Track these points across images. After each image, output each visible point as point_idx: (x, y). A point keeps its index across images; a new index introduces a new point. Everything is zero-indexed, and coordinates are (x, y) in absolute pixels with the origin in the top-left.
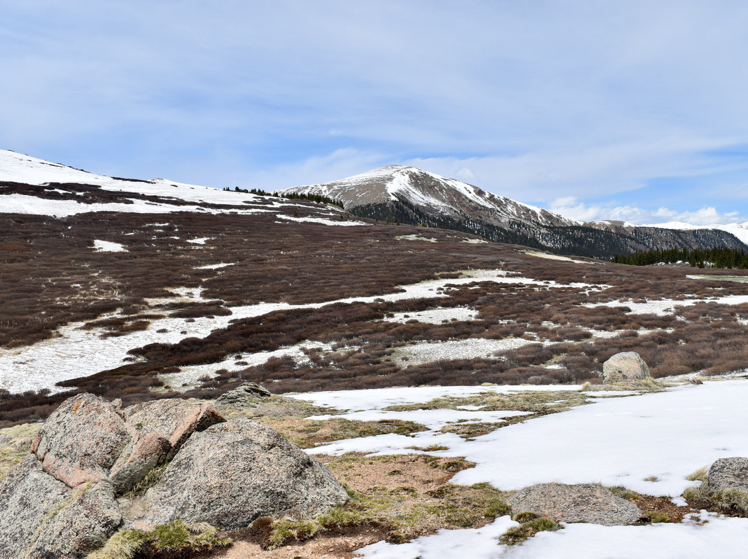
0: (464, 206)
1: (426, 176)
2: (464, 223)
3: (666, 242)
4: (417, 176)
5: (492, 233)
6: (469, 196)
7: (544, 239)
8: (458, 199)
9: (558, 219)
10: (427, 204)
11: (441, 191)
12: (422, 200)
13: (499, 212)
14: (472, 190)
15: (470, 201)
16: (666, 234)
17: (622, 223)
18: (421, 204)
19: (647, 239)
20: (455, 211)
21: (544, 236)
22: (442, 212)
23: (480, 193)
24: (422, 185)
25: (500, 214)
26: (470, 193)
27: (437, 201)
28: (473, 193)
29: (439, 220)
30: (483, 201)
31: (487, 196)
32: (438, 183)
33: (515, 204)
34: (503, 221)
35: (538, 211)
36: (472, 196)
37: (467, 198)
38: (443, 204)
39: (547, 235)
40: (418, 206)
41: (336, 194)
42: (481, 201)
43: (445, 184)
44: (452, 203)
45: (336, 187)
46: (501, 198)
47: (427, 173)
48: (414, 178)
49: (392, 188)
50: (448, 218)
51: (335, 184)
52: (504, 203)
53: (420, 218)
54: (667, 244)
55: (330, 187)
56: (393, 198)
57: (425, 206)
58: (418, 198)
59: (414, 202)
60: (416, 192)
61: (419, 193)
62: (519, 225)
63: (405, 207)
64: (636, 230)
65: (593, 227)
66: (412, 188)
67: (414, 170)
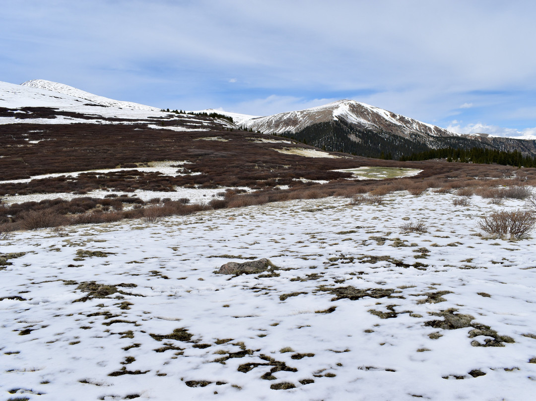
0: (382, 124)
1: (359, 106)
2: (379, 134)
3: (513, 147)
4: (354, 106)
5: (395, 140)
6: (386, 118)
7: (431, 144)
8: (378, 119)
9: (445, 132)
10: (358, 123)
11: (368, 114)
12: (356, 120)
13: (405, 127)
14: (389, 114)
15: (386, 121)
16: (513, 142)
17: (487, 135)
18: (354, 123)
19: (501, 145)
20: (376, 127)
21: (431, 142)
22: (367, 127)
23: (394, 116)
24: (356, 111)
25: (405, 129)
26: (387, 116)
27: (365, 120)
28: (389, 116)
29: (363, 132)
30: (395, 121)
31: (398, 117)
32: (366, 110)
33: (418, 123)
34: (406, 133)
35: (432, 127)
36: (388, 118)
37: (384, 119)
38: (369, 123)
39: (433, 141)
40: (352, 123)
41: (305, 117)
42: (394, 121)
43: (371, 110)
44: (374, 122)
45: (305, 113)
46: (410, 119)
47: (361, 103)
48: (352, 107)
49: (336, 113)
50: (370, 131)
51: (305, 111)
52: (411, 122)
53: (351, 130)
54: (513, 148)
55: (302, 112)
56: (336, 119)
57: (357, 123)
58: (353, 119)
59: (349, 121)
60: (352, 115)
61: (354, 116)
62: (416, 136)
63: (342, 124)
64: (495, 139)
65: (467, 137)
66: (350, 113)
67: (353, 102)
